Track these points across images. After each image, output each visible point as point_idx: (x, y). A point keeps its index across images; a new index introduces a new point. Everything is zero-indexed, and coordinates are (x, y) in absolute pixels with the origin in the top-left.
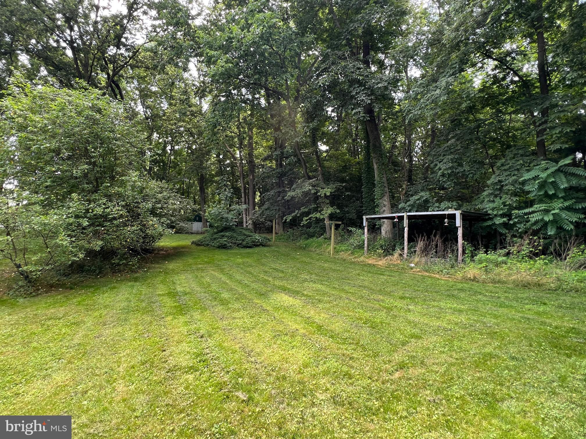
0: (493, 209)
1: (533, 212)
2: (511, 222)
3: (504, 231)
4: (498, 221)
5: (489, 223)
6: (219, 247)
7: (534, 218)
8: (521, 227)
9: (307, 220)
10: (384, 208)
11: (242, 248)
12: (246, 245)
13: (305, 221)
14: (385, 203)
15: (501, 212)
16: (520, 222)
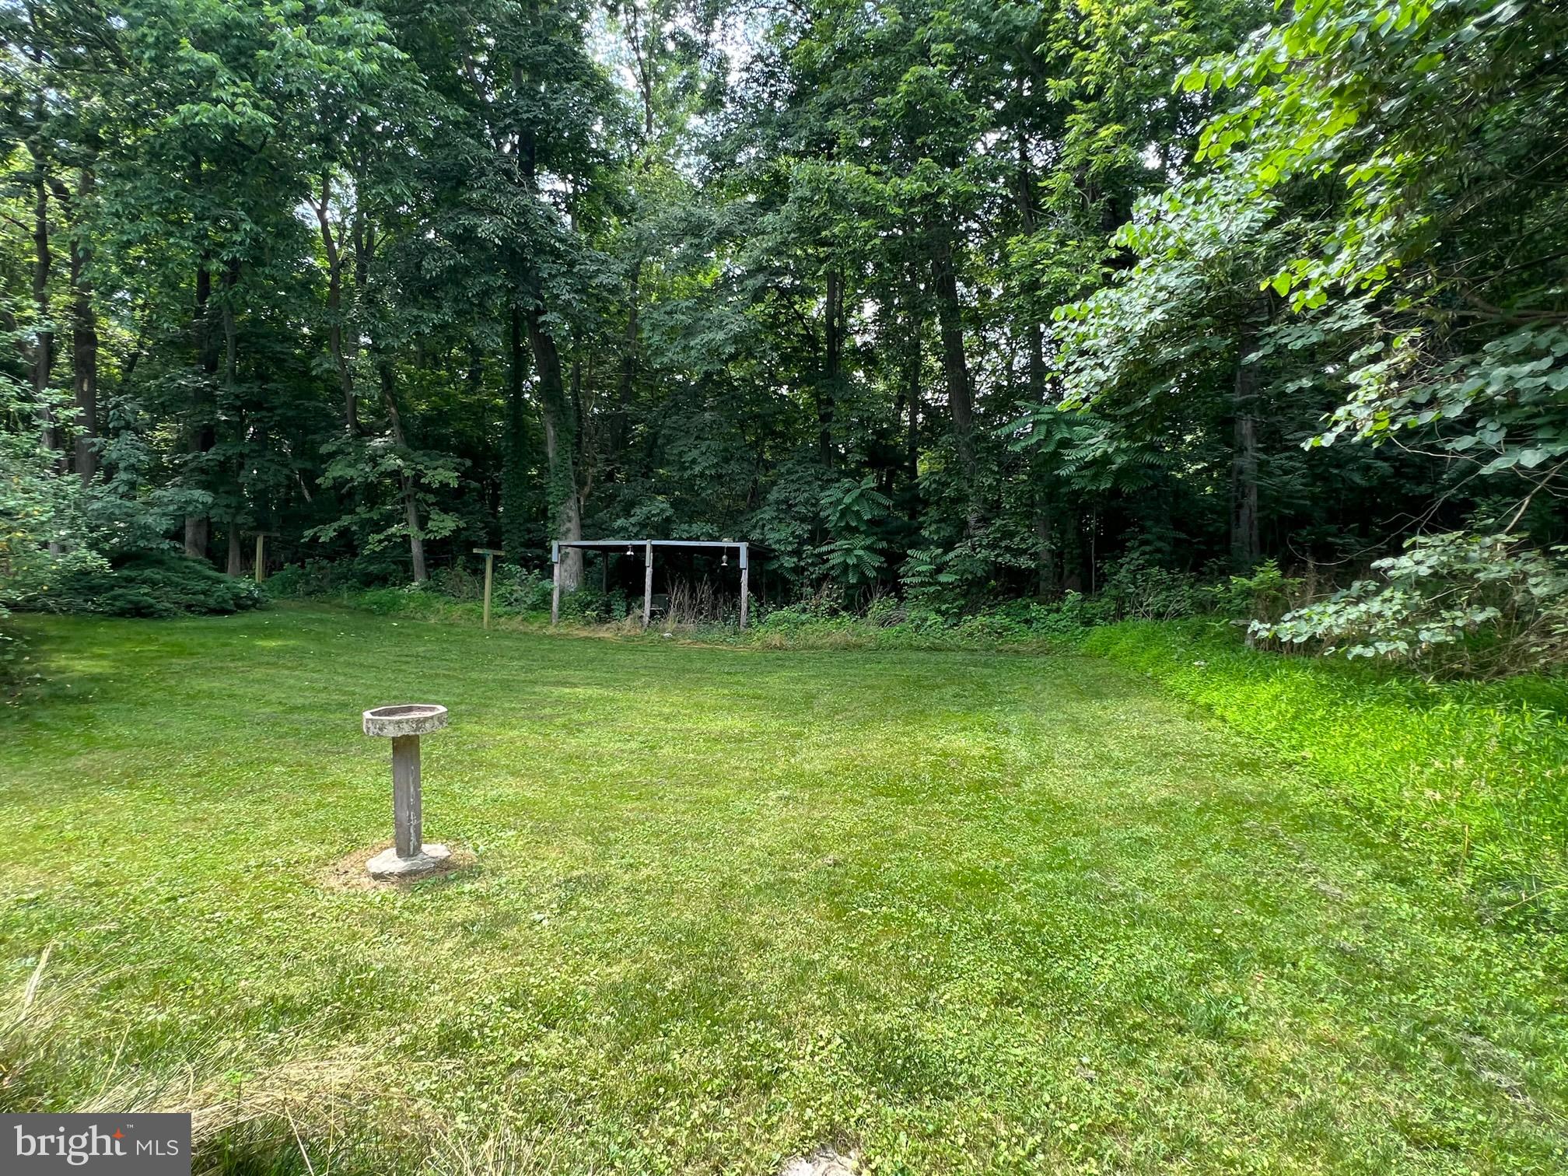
0: (779, 542)
1: (833, 551)
2: (802, 564)
3: (792, 577)
4: (789, 562)
5: (775, 565)
6: (122, 614)
7: (836, 559)
8: (818, 571)
9: (380, 541)
10: (568, 525)
11: (205, 614)
12: (218, 607)
13: (374, 542)
14: (572, 514)
15: (789, 549)
16: (813, 564)
